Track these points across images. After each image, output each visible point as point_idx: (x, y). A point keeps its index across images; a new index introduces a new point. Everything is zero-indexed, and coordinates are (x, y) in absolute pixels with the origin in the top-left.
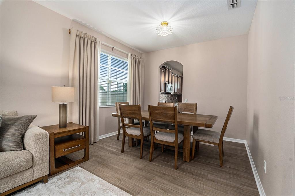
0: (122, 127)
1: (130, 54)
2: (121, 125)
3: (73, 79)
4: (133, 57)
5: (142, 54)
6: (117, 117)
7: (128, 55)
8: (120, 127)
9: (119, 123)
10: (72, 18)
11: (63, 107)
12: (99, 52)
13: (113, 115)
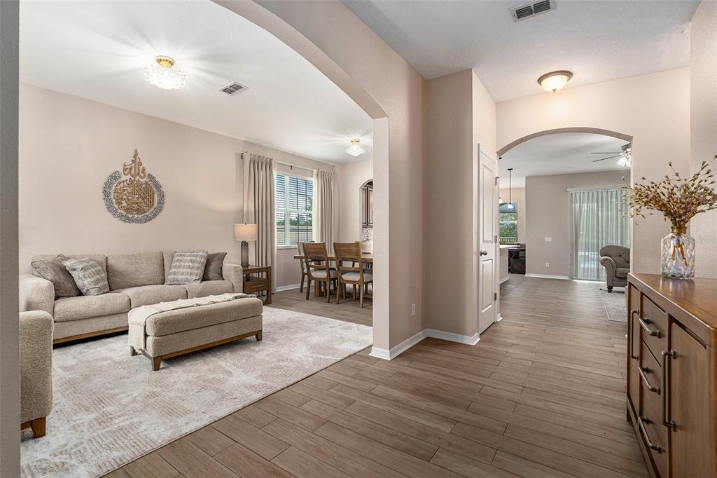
0: (306, 274)
1: (315, 171)
2: (305, 271)
3: (248, 213)
4: (320, 176)
5: (334, 166)
6: (299, 260)
7: (313, 172)
8: (304, 274)
9: (303, 269)
10: (244, 139)
11: (245, 245)
12: (275, 173)
13: (295, 257)
